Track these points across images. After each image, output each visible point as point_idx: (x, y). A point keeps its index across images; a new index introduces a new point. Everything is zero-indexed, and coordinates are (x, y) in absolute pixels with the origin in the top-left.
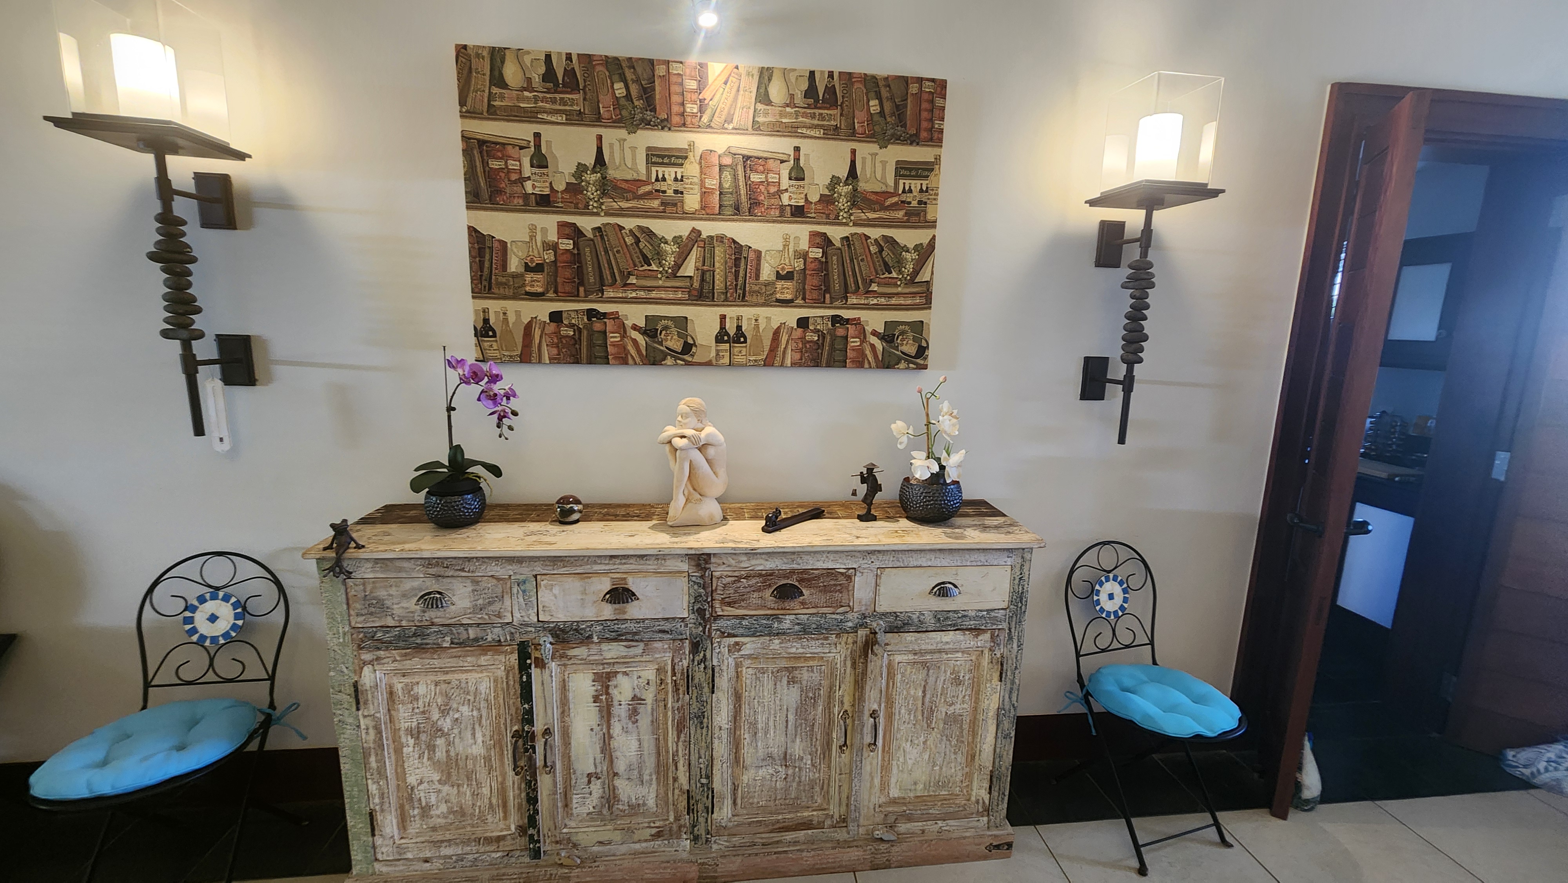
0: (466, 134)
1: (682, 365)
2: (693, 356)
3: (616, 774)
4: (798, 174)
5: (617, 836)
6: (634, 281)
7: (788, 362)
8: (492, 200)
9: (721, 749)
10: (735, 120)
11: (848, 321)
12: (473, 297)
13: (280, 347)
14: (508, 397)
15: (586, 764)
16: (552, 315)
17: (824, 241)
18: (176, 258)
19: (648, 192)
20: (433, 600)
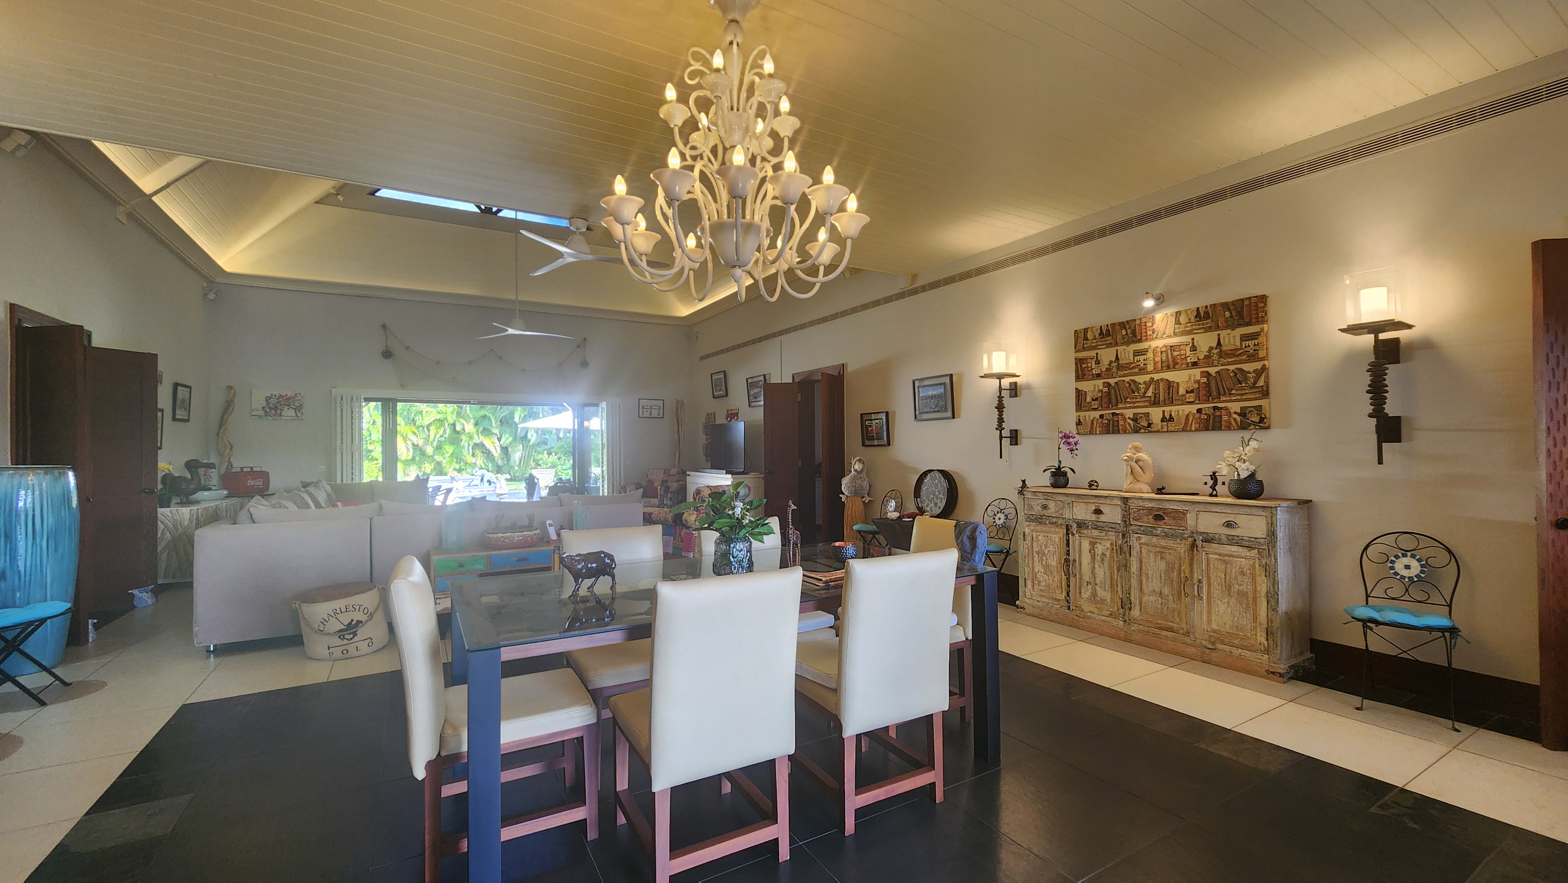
0: (1076, 358)
1: (1147, 432)
2: (1152, 428)
3: (1096, 584)
4: (1194, 349)
5: (1096, 611)
6: (1129, 400)
7: (1193, 429)
8: (1083, 378)
9: (1134, 582)
10: (1167, 333)
11: (1221, 408)
12: (1076, 411)
13: (1024, 433)
14: (1076, 444)
15: (1086, 578)
16: (1100, 415)
17: (1208, 375)
18: (1000, 407)
19: (1134, 366)
20: (1045, 507)
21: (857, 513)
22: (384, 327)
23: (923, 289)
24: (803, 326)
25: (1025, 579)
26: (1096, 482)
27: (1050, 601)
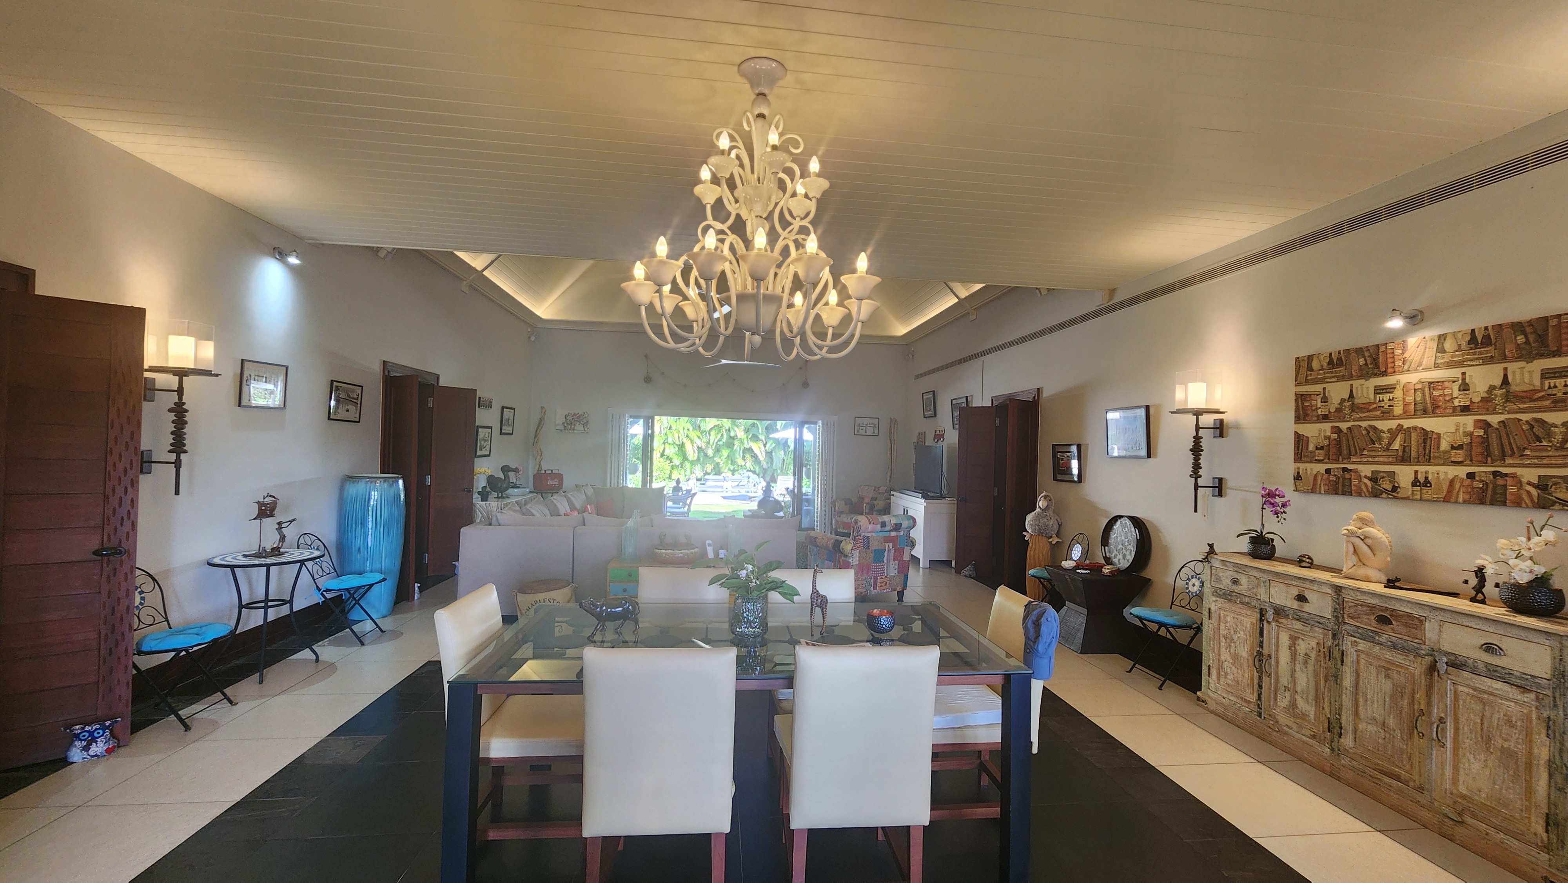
0: (1297, 393)
1: (1392, 498)
2: (1398, 493)
3: (1296, 692)
4: (1465, 387)
5: (1294, 726)
6: (1366, 453)
7: (1461, 500)
8: (1304, 419)
9: (1347, 701)
10: (1424, 363)
11: (1506, 475)
12: (1295, 462)
13: (1230, 482)
14: (1284, 505)
15: (1284, 681)
16: (1326, 470)
17: (1487, 425)
18: (1196, 450)
19: (1376, 408)
20: (1235, 582)
21: (1041, 555)
22: (646, 356)
23: (1122, 305)
24: (1004, 346)
25: (1209, 666)
26: (1309, 558)
27: (1238, 701)
